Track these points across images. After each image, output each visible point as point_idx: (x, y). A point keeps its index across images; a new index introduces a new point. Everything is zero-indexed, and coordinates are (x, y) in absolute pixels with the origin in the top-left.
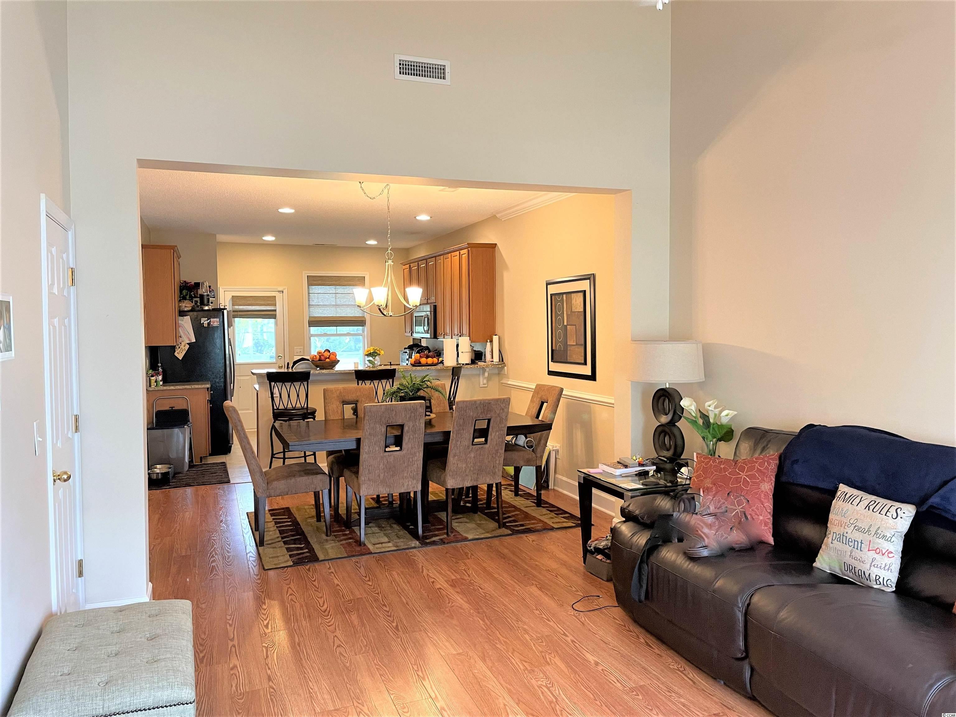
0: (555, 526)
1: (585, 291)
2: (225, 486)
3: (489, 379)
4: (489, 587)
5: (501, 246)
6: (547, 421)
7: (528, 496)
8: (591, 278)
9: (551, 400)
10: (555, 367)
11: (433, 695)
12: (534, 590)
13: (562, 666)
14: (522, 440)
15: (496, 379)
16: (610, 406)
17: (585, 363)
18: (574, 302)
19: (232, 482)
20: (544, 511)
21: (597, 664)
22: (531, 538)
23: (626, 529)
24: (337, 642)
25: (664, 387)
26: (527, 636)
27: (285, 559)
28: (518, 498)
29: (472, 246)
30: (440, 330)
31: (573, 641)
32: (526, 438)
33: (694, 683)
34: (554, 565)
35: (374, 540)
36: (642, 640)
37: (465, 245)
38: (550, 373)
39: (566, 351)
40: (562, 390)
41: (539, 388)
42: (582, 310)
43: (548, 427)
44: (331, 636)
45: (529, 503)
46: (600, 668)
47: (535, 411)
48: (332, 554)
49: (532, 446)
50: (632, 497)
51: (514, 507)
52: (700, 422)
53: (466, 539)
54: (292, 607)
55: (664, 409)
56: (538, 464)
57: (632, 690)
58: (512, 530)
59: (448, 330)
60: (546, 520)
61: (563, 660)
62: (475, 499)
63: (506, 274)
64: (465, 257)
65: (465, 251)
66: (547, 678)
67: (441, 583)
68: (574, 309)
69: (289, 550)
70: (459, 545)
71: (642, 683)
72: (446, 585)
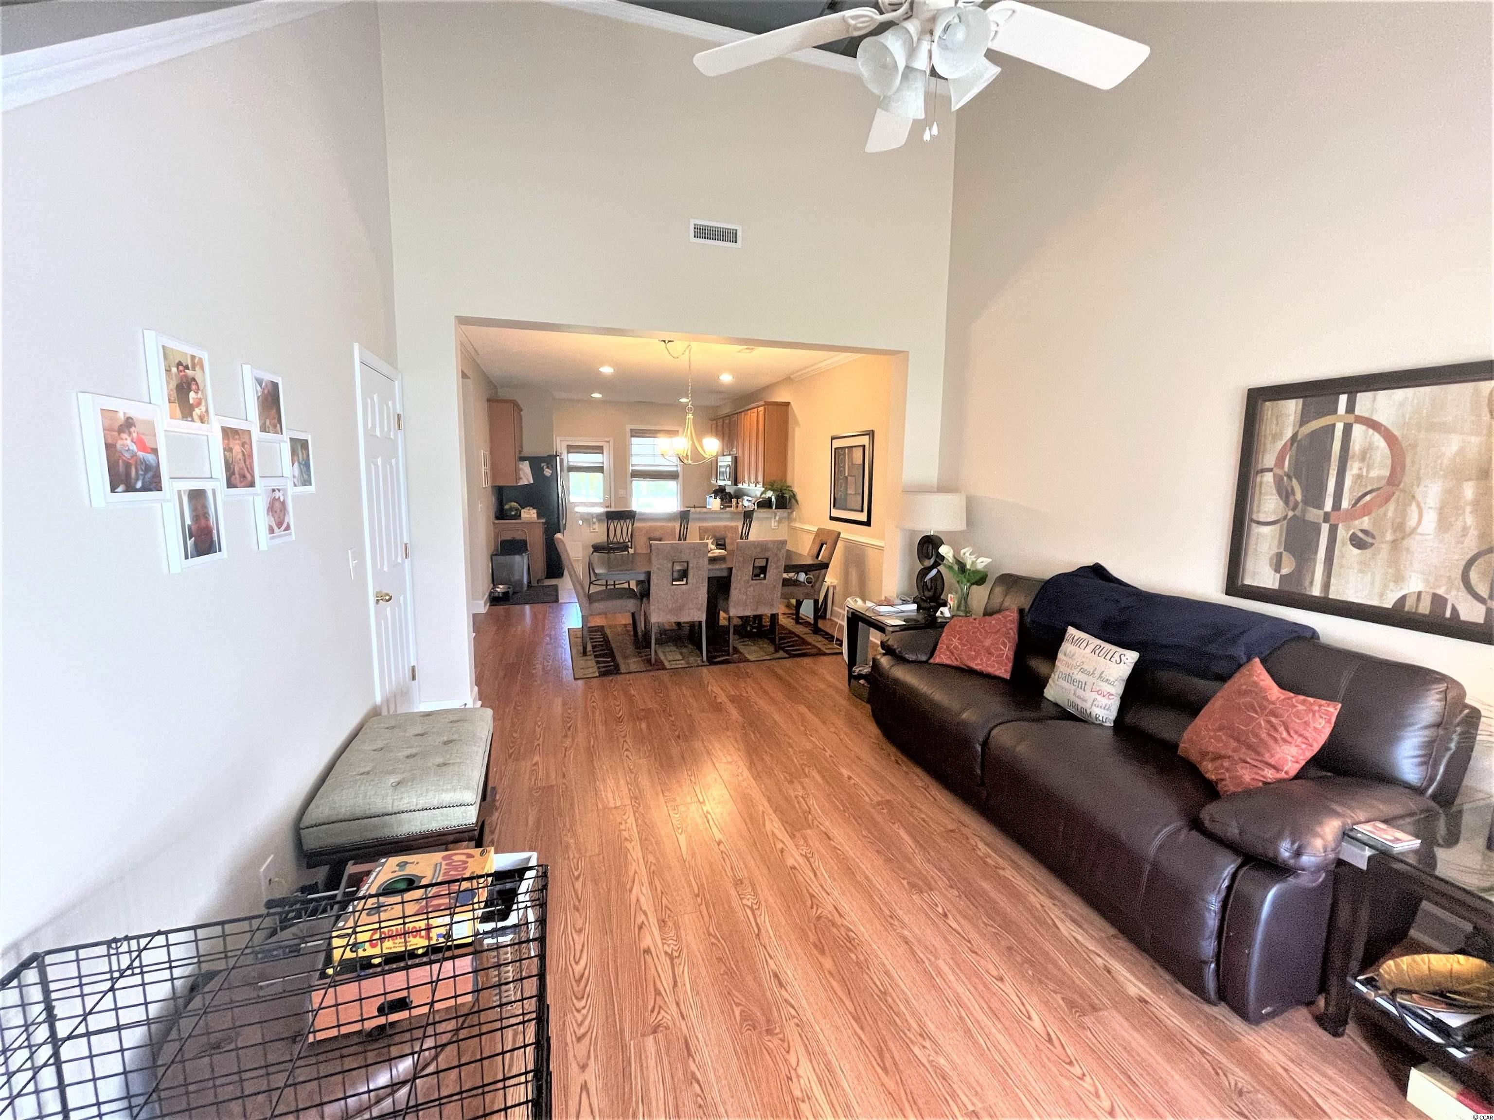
0: (828, 651)
1: (864, 446)
2: (555, 605)
3: (780, 522)
4: (763, 704)
5: (794, 405)
6: (825, 561)
7: (807, 624)
8: (871, 434)
9: (830, 542)
10: (836, 513)
11: (701, 800)
12: (803, 709)
13: (819, 779)
14: (802, 577)
15: (785, 524)
16: (881, 549)
17: (862, 511)
18: (854, 455)
19: (560, 601)
20: (820, 638)
21: (850, 778)
22: (806, 661)
23: (885, 661)
24: (626, 747)
25: (928, 534)
26: (790, 750)
27: (593, 671)
28: (799, 626)
29: (768, 404)
30: (740, 478)
31: (831, 756)
32: (806, 575)
33: (935, 799)
34: (822, 686)
35: (670, 658)
36: (893, 758)
37: (762, 403)
38: (832, 518)
39: (846, 499)
40: (839, 534)
41: (820, 532)
42: (861, 462)
43: (825, 566)
44: (622, 740)
45: (807, 630)
46: (853, 781)
47: (815, 551)
48: (633, 667)
49: (810, 582)
50: (893, 632)
51: (793, 633)
52: (956, 567)
53: (748, 661)
54: (593, 713)
55: (928, 553)
56: (816, 597)
57: (879, 803)
58: (789, 654)
59: (746, 479)
60: (819, 646)
61: (819, 772)
62: (760, 625)
63: (797, 430)
64: (761, 413)
65: (761, 409)
66: (804, 788)
67: (722, 698)
68: (854, 462)
69: (598, 662)
70: (742, 665)
71: (888, 798)
72: (726, 700)
